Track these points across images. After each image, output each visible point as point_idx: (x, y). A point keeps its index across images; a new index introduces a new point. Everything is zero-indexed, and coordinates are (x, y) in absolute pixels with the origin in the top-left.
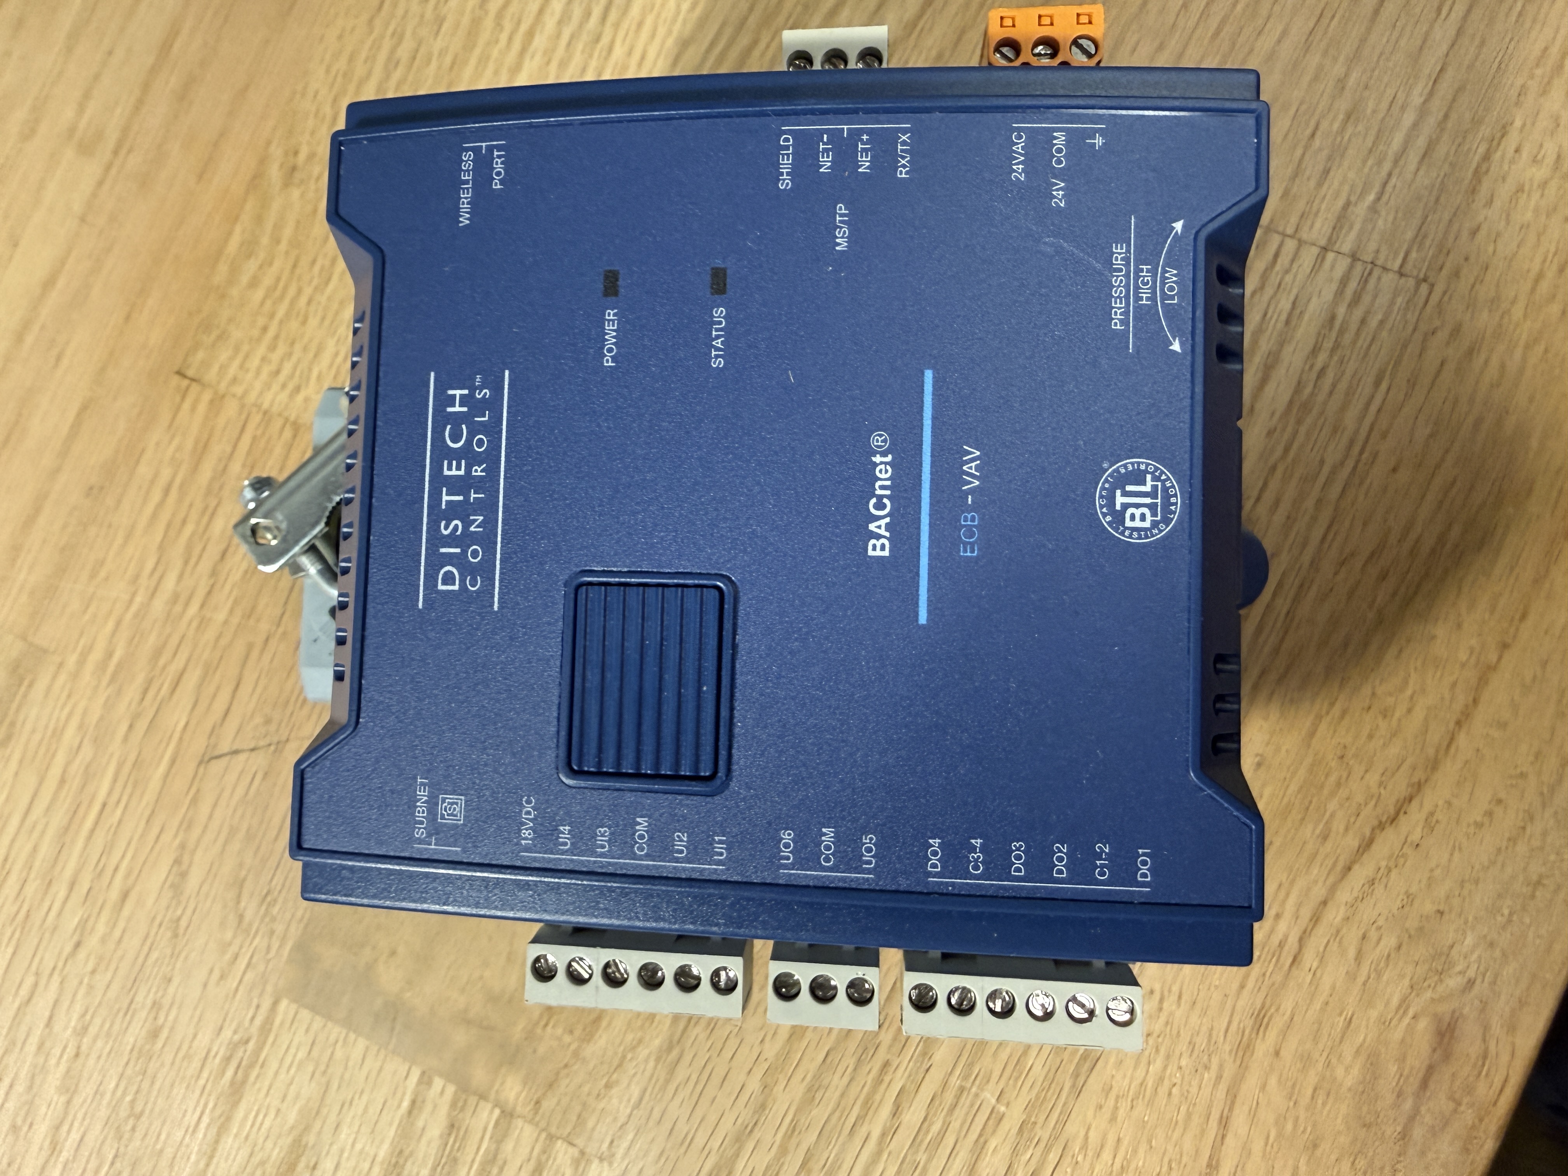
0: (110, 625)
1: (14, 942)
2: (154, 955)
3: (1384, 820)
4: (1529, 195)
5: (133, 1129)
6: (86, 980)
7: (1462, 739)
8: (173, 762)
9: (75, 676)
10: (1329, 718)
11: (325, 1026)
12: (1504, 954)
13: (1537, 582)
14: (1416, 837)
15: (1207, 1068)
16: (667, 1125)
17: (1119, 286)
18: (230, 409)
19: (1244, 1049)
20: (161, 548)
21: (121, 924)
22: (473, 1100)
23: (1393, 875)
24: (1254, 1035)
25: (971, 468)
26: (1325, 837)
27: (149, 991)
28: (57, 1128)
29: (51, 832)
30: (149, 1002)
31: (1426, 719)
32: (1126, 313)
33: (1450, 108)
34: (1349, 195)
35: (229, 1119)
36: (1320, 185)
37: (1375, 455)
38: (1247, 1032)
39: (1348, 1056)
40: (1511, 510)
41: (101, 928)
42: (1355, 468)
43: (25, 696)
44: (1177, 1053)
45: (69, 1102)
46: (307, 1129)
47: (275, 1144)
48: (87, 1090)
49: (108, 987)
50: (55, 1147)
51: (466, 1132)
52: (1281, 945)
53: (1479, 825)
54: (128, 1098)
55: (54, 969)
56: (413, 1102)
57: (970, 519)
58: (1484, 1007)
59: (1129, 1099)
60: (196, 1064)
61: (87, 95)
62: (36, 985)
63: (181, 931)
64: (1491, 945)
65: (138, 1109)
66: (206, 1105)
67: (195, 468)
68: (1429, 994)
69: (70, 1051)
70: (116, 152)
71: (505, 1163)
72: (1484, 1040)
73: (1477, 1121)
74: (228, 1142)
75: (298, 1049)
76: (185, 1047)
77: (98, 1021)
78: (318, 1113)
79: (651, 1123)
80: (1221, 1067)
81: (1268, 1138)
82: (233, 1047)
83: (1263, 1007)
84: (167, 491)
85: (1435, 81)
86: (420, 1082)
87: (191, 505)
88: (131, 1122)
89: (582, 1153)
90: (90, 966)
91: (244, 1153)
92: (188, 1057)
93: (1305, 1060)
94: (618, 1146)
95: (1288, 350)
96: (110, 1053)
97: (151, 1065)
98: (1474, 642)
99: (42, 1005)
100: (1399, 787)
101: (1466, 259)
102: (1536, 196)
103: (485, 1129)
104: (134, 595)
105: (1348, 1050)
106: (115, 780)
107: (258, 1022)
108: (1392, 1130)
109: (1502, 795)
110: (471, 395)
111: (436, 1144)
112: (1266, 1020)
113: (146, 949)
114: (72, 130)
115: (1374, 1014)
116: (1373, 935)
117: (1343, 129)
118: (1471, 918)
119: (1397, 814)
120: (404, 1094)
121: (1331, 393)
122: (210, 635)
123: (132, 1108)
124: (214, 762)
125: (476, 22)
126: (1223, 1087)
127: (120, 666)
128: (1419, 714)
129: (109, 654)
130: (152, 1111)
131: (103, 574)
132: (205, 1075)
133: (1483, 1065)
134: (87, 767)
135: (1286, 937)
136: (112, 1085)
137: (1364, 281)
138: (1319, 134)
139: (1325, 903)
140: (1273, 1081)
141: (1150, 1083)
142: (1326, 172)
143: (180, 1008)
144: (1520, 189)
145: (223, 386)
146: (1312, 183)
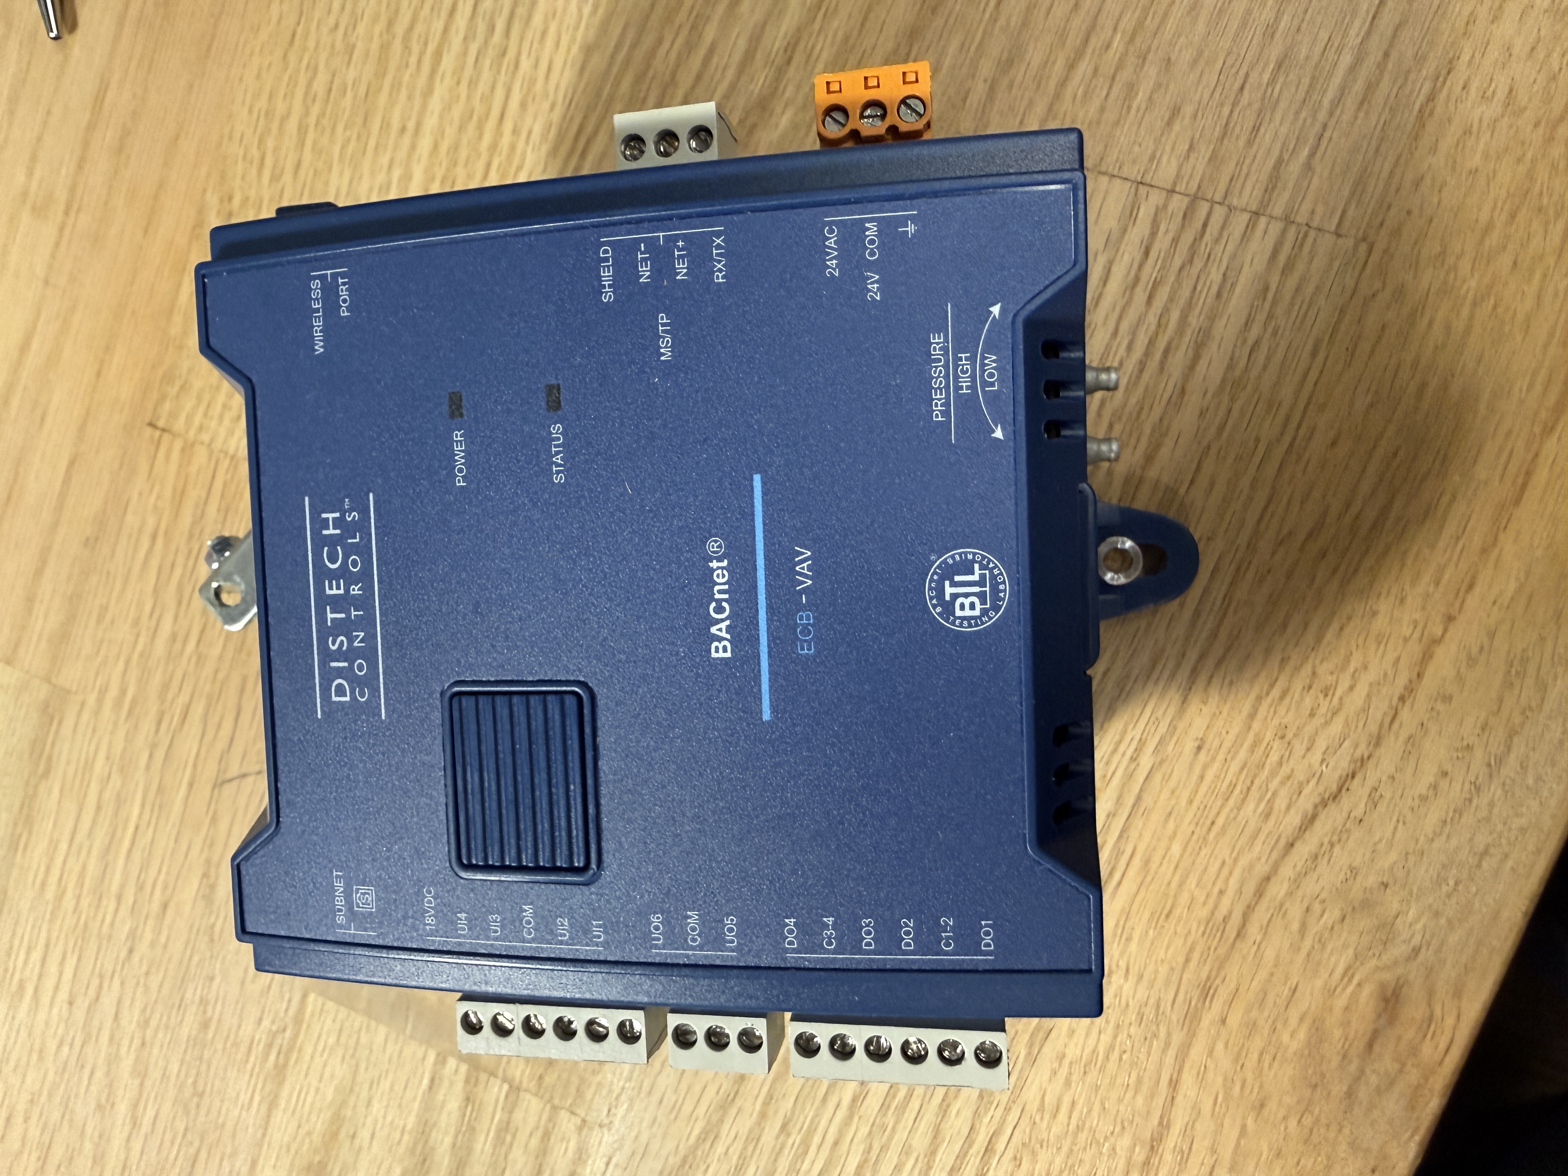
0: (121, 664)
1: (77, 949)
2: (196, 958)
3: (1327, 796)
4: (1478, 138)
5: (198, 1106)
6: (142, 980)
7: (1405, 714)
8: (191, 785)
9: (97, 713)
10: (1269, 700)
11: (349, 1015)
12: (1450, 922)
13: (1485, 551)
14: (1358, 812)
15: (1155, 1036)
16: (655, 1098)
17: (939, 377)
18: (201, 456)
19: (1191, 1019)
20: (156, 591)
21: (165, 933)
22: (483, 1077)
23: (1337, 849)
24: (1200, 1005)
25: (803, 568)
26: (1267, 816)
27: (196, 989)
28: (135, 1106)
29: (95, 852)
30: (197, 998)
31: (1369, 696)
32: (947, 404)
33: (1391, 45)
34: (1281, 151)
35: (277, 1097)
36: (1250, 143)
37: (1313, 430)
38: (1193, 1003)
39: (1293, 1021)
40: (1457, 478)
41: (148, 936)
42: (1291, 445)
43: (57, 732)
44: (1127, 1022)
45: (142, 1084)
46: (343, 1104)
47: (318, 1117)
48: (155, 1074)
49: (161, 986)
50: (135, 1123)
51: (480, 1106)
52: (1225, 920)
53: (1423, 799)
54: (190, 1081)
55: (114, 972)
56: (432, 1080)
57: (805, 618)
58: (1430, 972)
59: (1082, 1065)
60: (243, 1049)
61: (34, 158)
62: (100, 986)
63: (216, 937)
64: (1437, 914)
65: (200, 1088)
66: (256, 1085)
67: (176, 515)
68: (1374, 962)
69: (137, 1042)
70: (67, 213)
71: (517, 1130)
72: (1429, 1005)
73: (1422, 1081)
74: (278, 1117)
75: (328, 1037)
76: (232, 1036)
77: (157, 1015)
78: (352, 1090)
79: (642, 1095)
80: (1169, 1034)
81: (1216, 1098)
82: (274, 1035)
83: (1208, 978)
84: (154, 537)
85: (1374, 18)
86: (435, 1064)
87: (177, 551)
88: (195, 1100)
89: (584, 1121)
90: (144, 969)
91: (294, 1124)
92: (236, 1044)
93: (1252, 1027)
94: (615, 1115)
95: (1220, 324)
96: (169, 1043)
97: (206, 1052)
98: (1417, 616)
99: (108, 1002)
100: (1341, 763)
101: (1409, 213)
102: (1485, 137)
103: (497, 1101)
104: (138, 635)
105: (1294, 1015)
106: (143, 805)
107: (291, 1012)
108: (1338, 1089)
109: (1448, 767)
110: (342, 518)
111: (456, 1115)
112: (1212, 991)
113: (188, 952)
114: (25, 194)
115: (1319, 983)
116: (1317, 908)
117: (1272, 81)
118: (1415, 891)
119: (1340, 790)
120: (423, 1073)
121: (1265, 367)
122: (208, 670)
123: (195, 1088)
124: (226, 786)
125: (385, 47)
126: (1172, 1053)
127: (134, 703)
128: (1362, 690)
129: (123, 692)
130: (212, 1091)
131: (108, 618)
132: (252, 1059)
133: (1429, 1026)
134: (118, 794)
135: (1230, 913)
136: (175, 1071)
137: (1299, 244)
138: (1247, 86)
139: (1268, 879)
140: (1220, 1046)
141: (1101, 1049)
142: (1256, 129)
143: (223, 1004)
144: (1468, 132)
145: (192, 434)
146: (1241, 143)
